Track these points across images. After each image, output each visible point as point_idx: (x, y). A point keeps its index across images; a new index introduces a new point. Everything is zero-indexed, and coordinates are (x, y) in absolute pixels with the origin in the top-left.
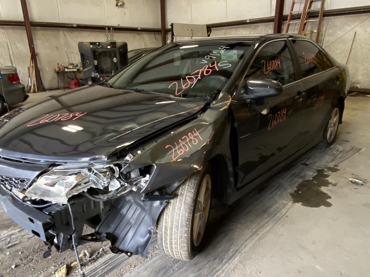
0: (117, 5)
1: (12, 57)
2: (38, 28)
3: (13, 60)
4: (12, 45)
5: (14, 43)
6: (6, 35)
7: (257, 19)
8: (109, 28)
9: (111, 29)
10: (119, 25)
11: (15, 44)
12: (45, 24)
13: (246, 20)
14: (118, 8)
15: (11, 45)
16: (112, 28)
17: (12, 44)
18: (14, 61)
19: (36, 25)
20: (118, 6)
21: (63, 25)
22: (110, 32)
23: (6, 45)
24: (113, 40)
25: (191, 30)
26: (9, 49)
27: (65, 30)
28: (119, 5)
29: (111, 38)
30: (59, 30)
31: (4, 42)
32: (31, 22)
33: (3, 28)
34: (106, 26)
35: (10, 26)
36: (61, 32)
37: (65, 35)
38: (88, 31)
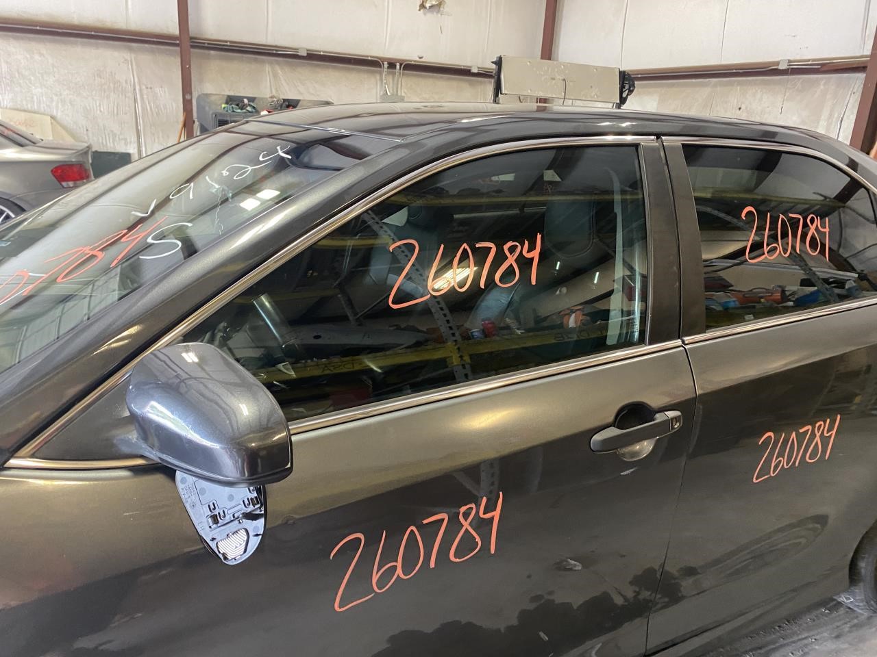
0: (422, 6)
1: (140, 121)
2: (212, 52)
3: (141, 127)
4: (145, 92)
5: (149, 86)
6: (134, 67)
7: (814, 60)
8: (392, 65)
9: (398, 67)
10: (420, 58)
11: (151, 88)
12: (228, 44)
13: (778, 63)
14: (425, 14)
15: (141, 90)
16: (401, 65)
17: (144, 87)
18: (144, 129)
19: (206, 45)
20: (426, 8)
21: (273, 50)
22: (394, 74)
23: (130, 88)
24: (399, 94)
25: (564, 80)
26: (135, 100)
27: (278, 63)
28: (428, 5)
29: (393, 90)
30: (263, 62)
31: (126, 82)
32: (191, 38)
33: (130, 49)
34: (383, 60)
35: (146, 45)
36: (267, 68)
37: (275, 75)
38: (334, 68)
